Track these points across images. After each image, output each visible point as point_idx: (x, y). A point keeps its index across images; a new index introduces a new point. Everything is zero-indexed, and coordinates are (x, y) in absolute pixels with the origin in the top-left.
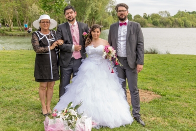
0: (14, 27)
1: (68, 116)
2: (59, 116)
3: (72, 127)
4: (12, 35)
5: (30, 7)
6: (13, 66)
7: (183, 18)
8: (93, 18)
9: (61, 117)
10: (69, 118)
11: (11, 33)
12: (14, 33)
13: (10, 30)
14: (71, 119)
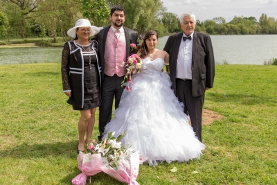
0: (58, 38)
1: (108, 149)
2: (97, 150)
3: (114, 166)
4: (57, 46)
5: (74, 16)
6: (52, 81)
7: (240, 24)
8: (143, 26)
9: (99, 151)
10: (110, 152)
11: (55, 44)
12: (58, 44)
13: (54, 41)
14: (113, 153)
